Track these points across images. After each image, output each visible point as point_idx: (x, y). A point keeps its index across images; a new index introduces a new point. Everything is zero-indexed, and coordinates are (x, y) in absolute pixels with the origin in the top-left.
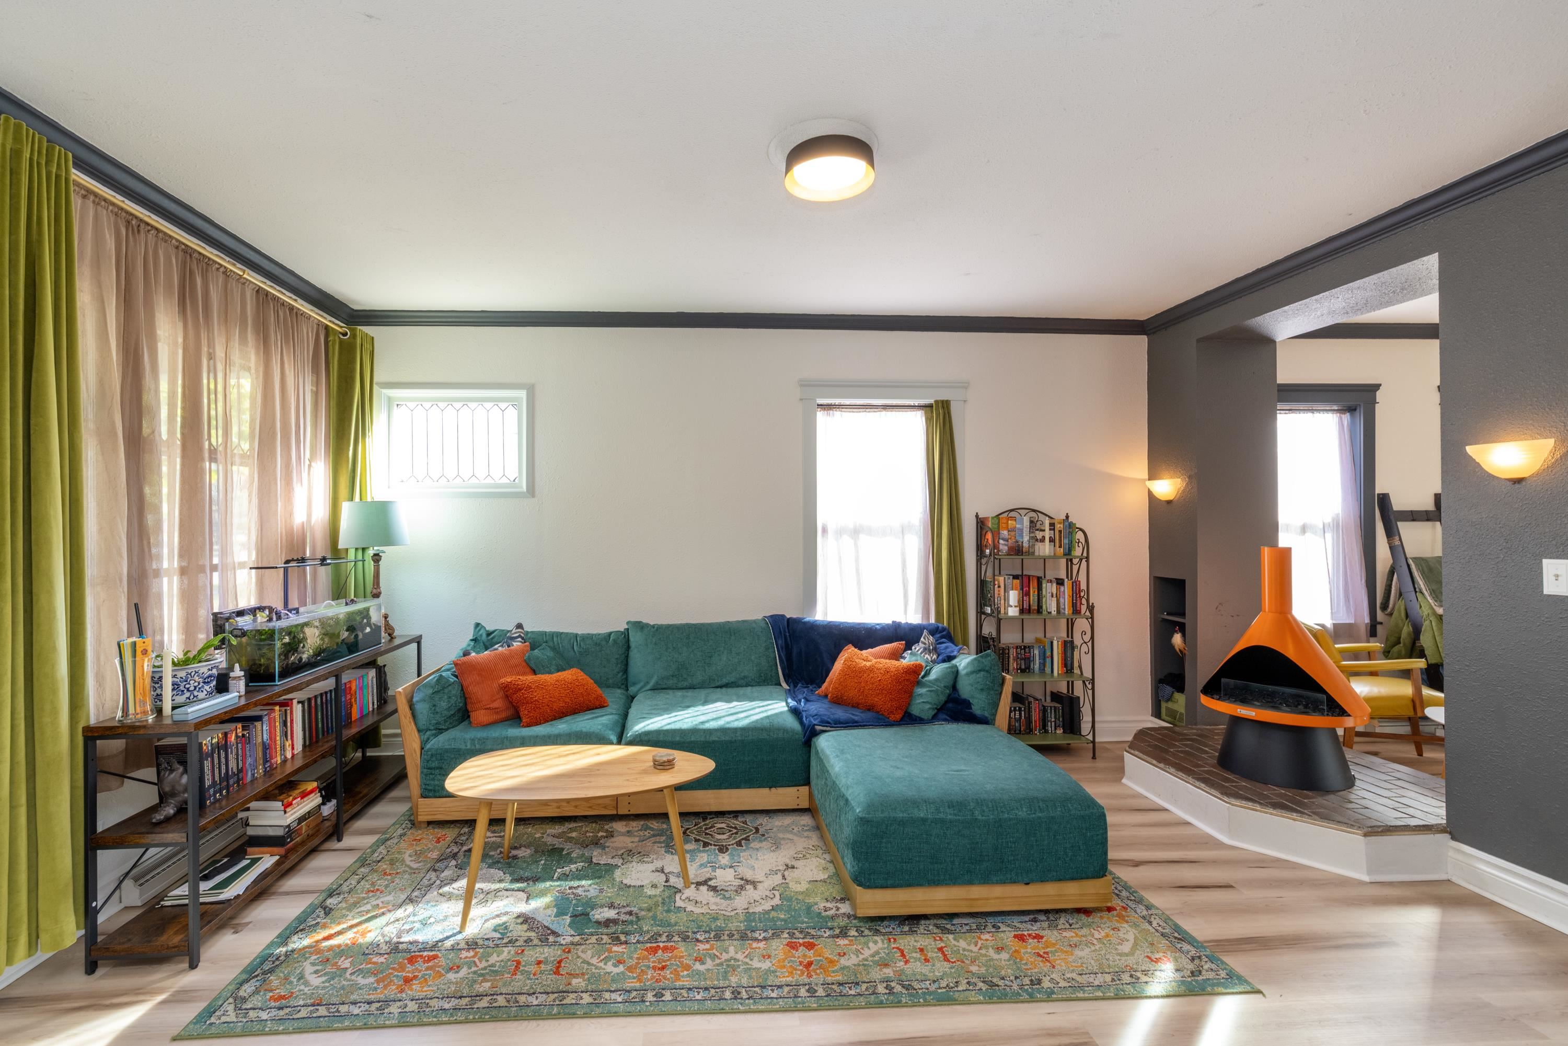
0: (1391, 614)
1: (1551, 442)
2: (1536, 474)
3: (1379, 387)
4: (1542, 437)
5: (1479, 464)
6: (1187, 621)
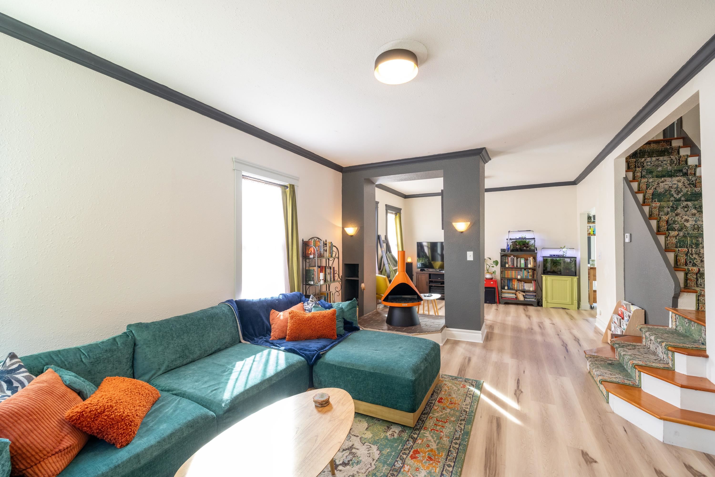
0: (382, 271)
1: (469, 223)
2: (466, 231)
3: (379, 202)
4: (467, 222)
5: (454, 228)
6: (359, 279)
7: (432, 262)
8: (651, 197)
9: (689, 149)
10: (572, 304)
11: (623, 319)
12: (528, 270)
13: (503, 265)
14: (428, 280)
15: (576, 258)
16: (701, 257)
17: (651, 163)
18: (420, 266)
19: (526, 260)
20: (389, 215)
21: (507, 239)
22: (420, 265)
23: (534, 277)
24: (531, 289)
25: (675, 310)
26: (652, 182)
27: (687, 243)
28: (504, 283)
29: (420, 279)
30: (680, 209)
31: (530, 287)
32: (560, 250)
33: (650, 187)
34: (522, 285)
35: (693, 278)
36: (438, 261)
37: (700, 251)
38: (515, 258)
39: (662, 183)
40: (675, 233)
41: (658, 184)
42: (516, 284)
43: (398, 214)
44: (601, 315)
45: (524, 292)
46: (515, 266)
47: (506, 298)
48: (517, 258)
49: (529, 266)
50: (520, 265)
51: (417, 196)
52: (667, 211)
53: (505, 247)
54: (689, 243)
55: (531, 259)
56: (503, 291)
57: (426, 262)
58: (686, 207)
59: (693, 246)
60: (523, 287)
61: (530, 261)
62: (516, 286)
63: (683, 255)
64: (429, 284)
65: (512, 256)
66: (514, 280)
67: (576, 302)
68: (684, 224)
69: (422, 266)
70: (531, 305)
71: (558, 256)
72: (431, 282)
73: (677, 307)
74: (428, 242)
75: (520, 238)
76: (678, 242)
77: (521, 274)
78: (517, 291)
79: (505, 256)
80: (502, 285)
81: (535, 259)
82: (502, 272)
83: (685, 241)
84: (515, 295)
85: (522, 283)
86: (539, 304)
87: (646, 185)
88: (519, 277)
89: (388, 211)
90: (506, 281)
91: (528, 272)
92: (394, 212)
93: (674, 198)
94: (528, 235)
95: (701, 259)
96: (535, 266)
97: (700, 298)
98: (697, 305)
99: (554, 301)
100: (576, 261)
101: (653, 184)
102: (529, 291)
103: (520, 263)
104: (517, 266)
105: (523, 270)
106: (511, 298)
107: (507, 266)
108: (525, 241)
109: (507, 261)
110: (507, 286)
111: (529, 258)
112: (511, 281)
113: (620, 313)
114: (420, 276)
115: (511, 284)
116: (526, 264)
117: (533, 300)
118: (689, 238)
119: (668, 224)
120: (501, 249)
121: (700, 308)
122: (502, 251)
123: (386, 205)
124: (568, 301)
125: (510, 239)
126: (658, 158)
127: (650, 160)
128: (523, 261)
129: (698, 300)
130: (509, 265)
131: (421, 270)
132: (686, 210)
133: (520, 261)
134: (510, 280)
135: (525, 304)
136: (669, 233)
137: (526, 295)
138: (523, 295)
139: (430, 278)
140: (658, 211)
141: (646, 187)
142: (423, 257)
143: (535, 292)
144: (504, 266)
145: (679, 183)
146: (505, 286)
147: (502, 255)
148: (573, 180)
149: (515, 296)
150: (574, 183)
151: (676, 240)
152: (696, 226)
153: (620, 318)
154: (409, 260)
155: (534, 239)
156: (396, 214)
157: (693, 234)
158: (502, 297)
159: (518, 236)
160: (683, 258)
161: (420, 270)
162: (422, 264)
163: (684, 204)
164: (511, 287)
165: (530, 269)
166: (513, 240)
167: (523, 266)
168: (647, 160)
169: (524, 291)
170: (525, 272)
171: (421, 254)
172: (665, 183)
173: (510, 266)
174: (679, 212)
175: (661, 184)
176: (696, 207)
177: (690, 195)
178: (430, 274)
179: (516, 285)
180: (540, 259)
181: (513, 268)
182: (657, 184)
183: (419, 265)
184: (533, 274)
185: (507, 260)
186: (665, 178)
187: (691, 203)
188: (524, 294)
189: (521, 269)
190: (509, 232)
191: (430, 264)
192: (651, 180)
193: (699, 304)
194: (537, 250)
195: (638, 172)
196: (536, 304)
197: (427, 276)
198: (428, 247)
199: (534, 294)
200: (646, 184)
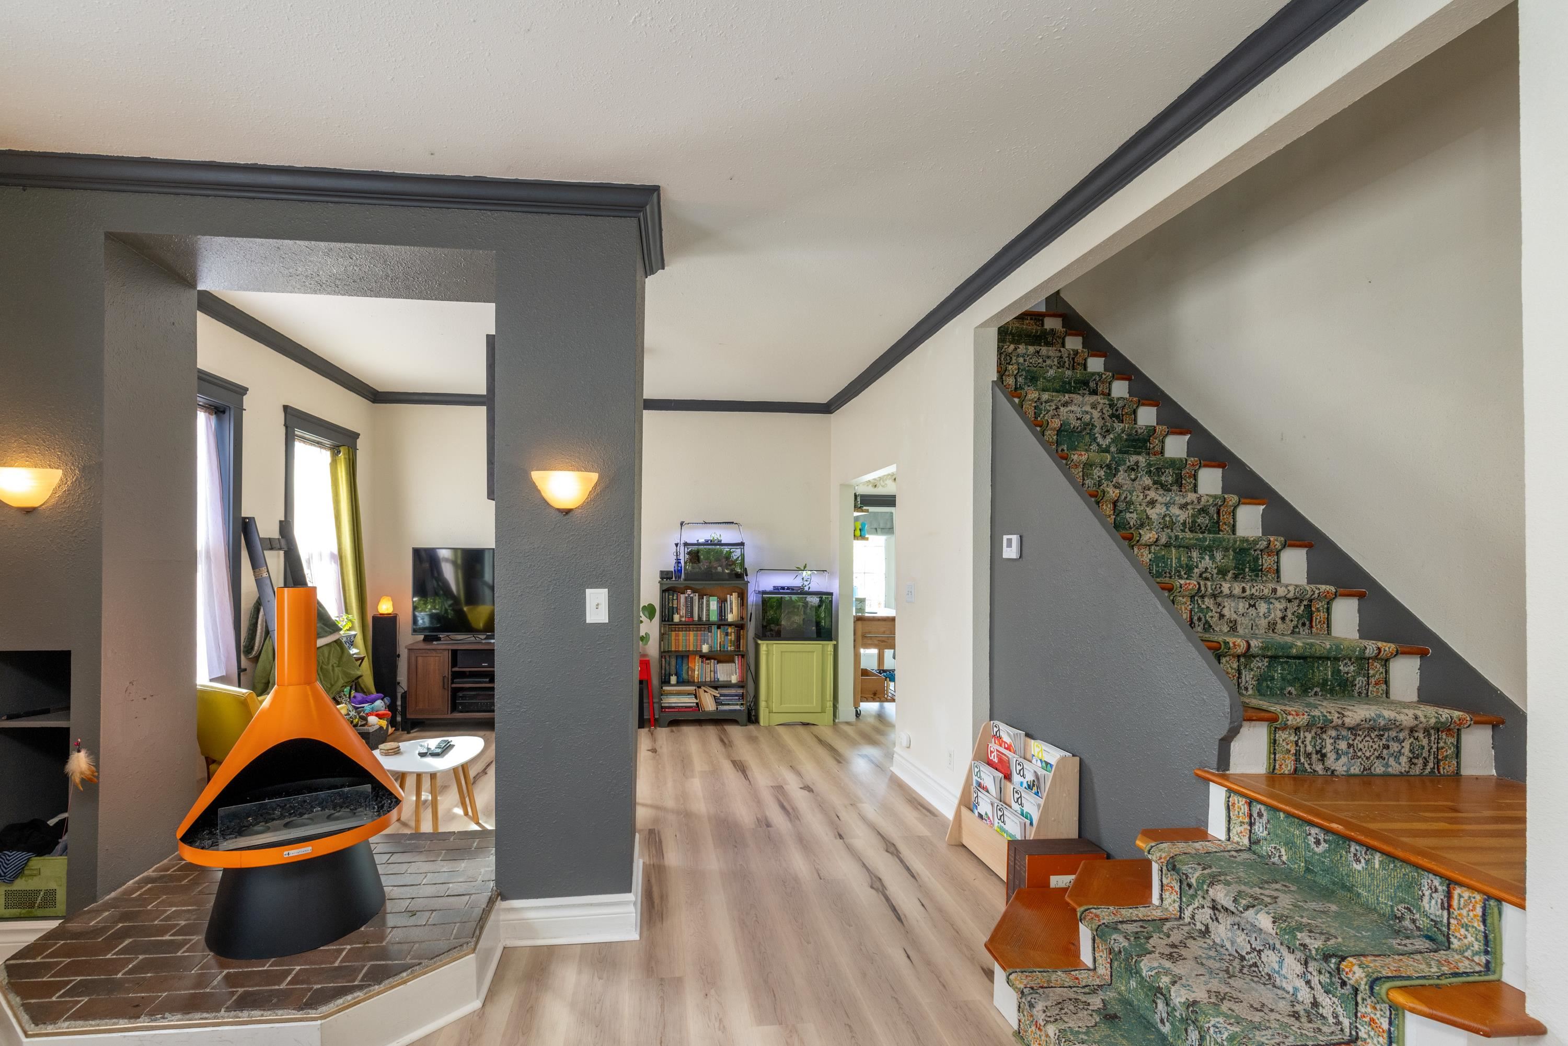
0: (256, 659)
1: (594, 476)
2: (581, 507)
3: (247, 389)
4: (587, 470)
5: (539, 491)
6: (75, 721)
7: (465, 609)
8: (1055, 437)
9: (1080, 339)
10: (823, 711)
11: (1008, 777)
12: (726, 627)
13: (666, 618)
14: (447, 671)
15: (831, 594)
16: (1219, 605)
17: (1025, 361)
18: (427, 624)
19: (722, 602)
20: (300, 448)
21: (677, 545)
22: (427, 620)
23: (738, 646)
24: (734, 679)
25: (1225, 777)
26: (1046, 402)
27: (1171, 566)
28: (667, 668)
29: (420, 671)
30: (1122, 472)
31: (729, 673)
32: (794, 574)
33: (1042, 416)
34: (712, 669)
35: (1232, 668)
36: (484, 603)
37: (1222, 588)
38: (696, 598)
39: (1064, 406)
40: (1151, 535)
41: (1057, 408)
42: (697, 668)
43: (342, 449)
44: (909, 747)
45: (716, 688)
46: (696, 618)
47: (673, 707)
48: (701, 597)
49: (731, 618)
50: (708, 615)
51: (416, 398)
52: (1099, 477)
53: (670, 566)
54: (1174, 565)
55: (733, 599)
56: (666, 688)
57: (446, 610)
58: (1133, 469)
59: (1182, 573)
60: (712, 673)
61: (731, 604)
62: (696, 673)
63: (1184, 600)
64: (453, 683)
65: (689, 592)
66: (694, 656)
67: (830, 704)
68: (1145, 511)
69: (431, 622)
70: (734, 722)
71: (792, 590)
72: (456, 675)
73: (1229, 770)
74: (455, 550)
75: (707, 543)
76: (1154, 562)
77: (710, 641)
78: (699, 687)
79: (671, 592)
80: (663, 672)
81: (742, 599)
82: (662, 636)
83: (1168, 559)
84: (696, 697)
85: (712, 664)
86: (752, 717)
87: (1035, 407)
88: (705, 648)
89: (298, 432)
90: (673, 662)
91: (727, 634)
92: (327, 442)
93: (1098, 445)
94: (727, 536)
95: (1219, 610)
96: (742, 618)
97: (1277, 735)
98: (1272, 756)
99: (786, 707)
100: (831, 601)
101: (1048, 408)
102: (728, 685)
103: (708, 610)
104: (700, 618)
105: (714, 628)
106: (686, 707)
107: (676, 618)
108: (721, 552)
109: (675, 606)
110: (676, 675)
111: (728, 596)
112: (685, 661)
113: (996, 760)
114: (420, 660)
115: (685, 668)
116: (722, 612)
117: (738, 707)
118: (1174, 551)
119: (1117, 512)
120: (662, 572)
121: (1277, 767)
122: (662, 578)
123: (286, 408)
124: (815, 704)
125: (686, 544)
126: (1038, 348)
127: (1024, 351)
128: (714, 605)
129: (1275, 741)
130: (681, 617)
131: (427, 639)
132: (1133, 477)
133: (708, 605)
134: (683, 657)
135: (719, 720)
136: (1140, 534)
137: (722, 695)
138: (714, 696)
139: (454, 663)
140: (1081, 474)
141: (1035, 413)
142: (436, 594)
143: (743, 687)
144: (668, 621)
145: (1093, 411)
146: (670, 675)
147: (665, 587)
148: (823, 397)
149: (696, 701)
150: (827, 408)
151: (1150, 556)
152: (1167, 519)
153: (1001, 775)
154: (385, 607)
155: (742, 544)
156: (335, 450)
157: (1186, 539)
158: (662, 707)
159: (700, 535)
160: (1186, 609)
161: (422, 637)
162: (432, 616)
163: (1131, 459)
164: (685, 676)
165: (730, 625)
166: (691, 548)
167: (714, 617)
168: (1018, 350)
169: (716, 686)
170: (718, 635)
171: (431, 585)
172: (1069, 408)
173: (683, 619)
174: (1120, 481)
175: (1062, 409)
176: (1150, 471)
177: (1126, 440)
178: (454, 653)
179: (698, 670)
180: (752, 598)
181: (688, 625)
182: (1054, 407)
183: (423, 620)
184: (738, 638)
185: (675, 602)
186: (1071, 395)
187: (1144, 460)
188: (716, 693)
189: (708, 625)
190: (682, 524)
191: (460, 615)
192: (1045, 396)
193: (1275, 754)
194: (747, 575)
195: (1009, 376)
196: (744, 718)
197: (446, 657)
198: (454, 563)
199: (740, 691)
200: (1034, 405)
